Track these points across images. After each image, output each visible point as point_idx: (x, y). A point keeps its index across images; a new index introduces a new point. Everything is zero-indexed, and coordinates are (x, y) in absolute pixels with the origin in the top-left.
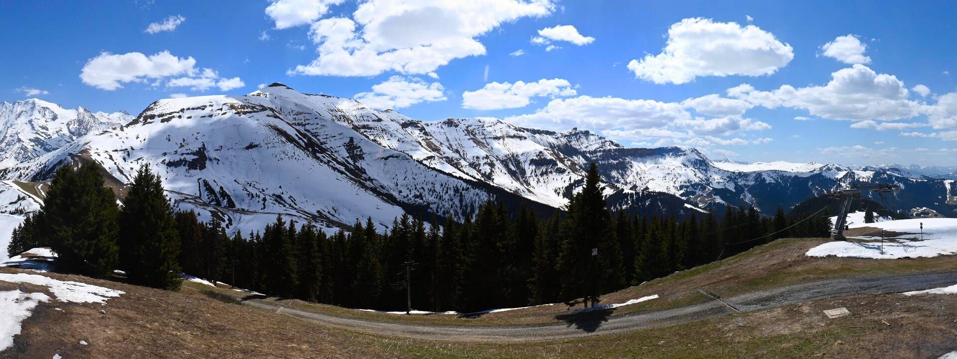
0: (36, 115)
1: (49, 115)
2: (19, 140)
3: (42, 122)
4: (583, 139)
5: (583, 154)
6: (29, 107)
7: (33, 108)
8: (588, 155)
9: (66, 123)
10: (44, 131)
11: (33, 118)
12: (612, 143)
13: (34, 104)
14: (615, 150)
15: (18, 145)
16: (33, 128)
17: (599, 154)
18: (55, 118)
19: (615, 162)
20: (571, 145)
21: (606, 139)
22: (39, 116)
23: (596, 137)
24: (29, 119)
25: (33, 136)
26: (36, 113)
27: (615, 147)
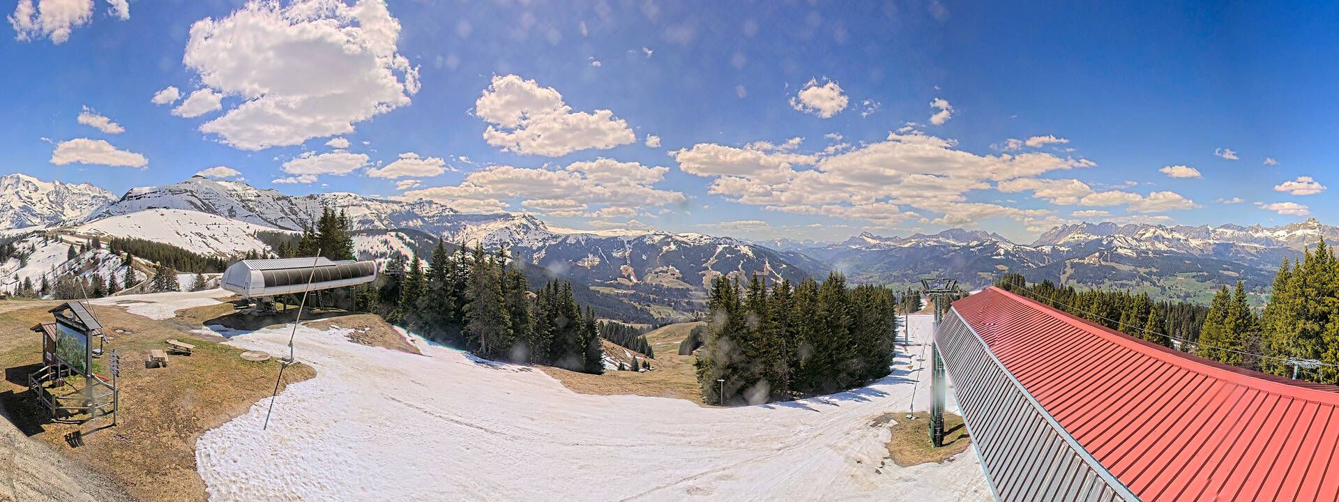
0: (21, 187)
1: (31, 188)
2: (11, 208)
3: (27, 193)
4: (427, 207)
5: (422, 219)
6: (14, 181)
7: (18, 182)
8: (426, 219)
9: (46, 193)
10: (30, 200)
11: (18, 189)
12: (452, 210)
13: (18, 178)
14: (452, 215)
15: (11, 211)
16: (21, 198)
17: (435, 218)
18: (36, 190)
19: (449, 225)
20: (413, 212)
21: (448, 207)
22: (24, 188)
23: (439, 206)
24: (16, 190)
25: (21, 204)
26: (20, 185)
27: (452, 213)
